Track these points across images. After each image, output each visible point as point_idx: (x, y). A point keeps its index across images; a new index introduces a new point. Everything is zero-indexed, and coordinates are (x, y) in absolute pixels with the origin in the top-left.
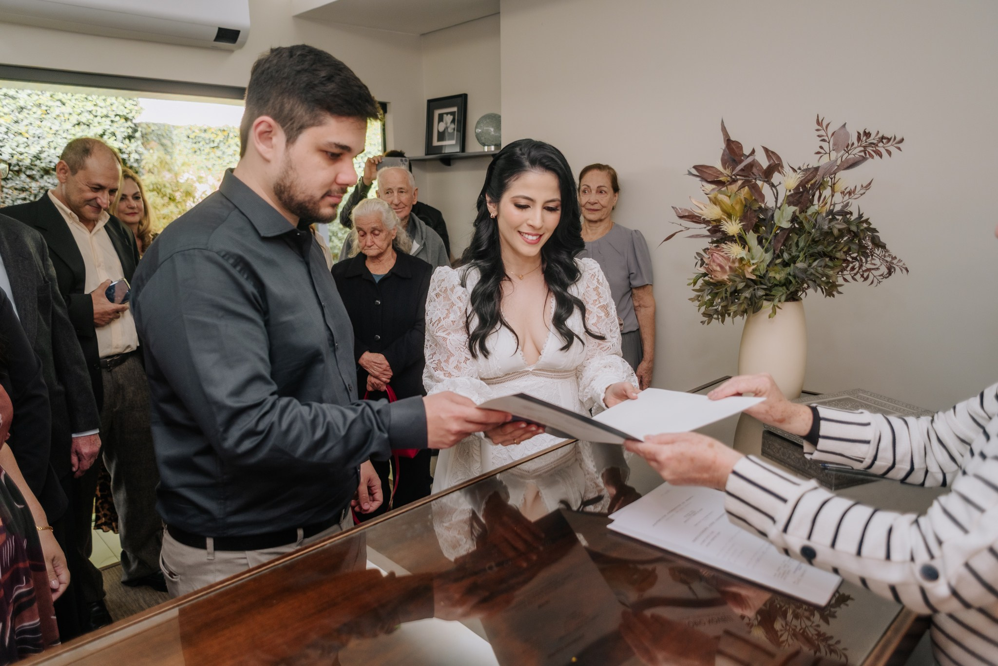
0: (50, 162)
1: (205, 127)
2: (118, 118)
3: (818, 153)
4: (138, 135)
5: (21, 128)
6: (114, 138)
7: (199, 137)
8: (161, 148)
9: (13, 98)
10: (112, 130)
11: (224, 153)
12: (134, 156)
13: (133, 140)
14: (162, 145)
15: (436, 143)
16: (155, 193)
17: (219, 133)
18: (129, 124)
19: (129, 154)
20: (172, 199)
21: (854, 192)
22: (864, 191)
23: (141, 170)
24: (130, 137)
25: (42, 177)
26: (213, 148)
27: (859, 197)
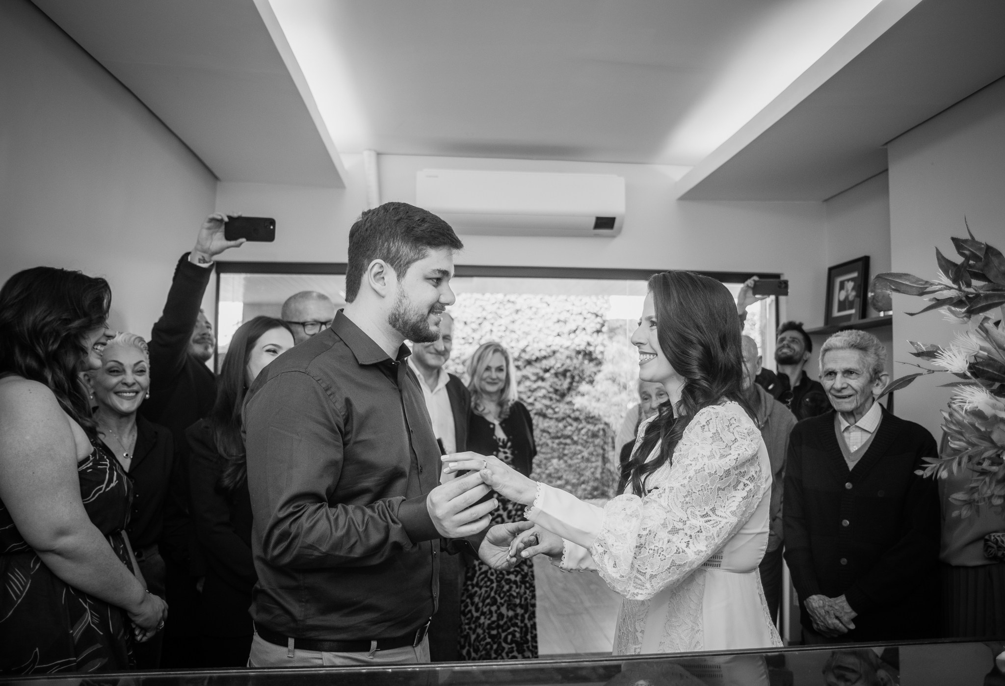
0: (533, 355)
2: (589, 315)
4: (605, 329)
5: (515, 327)
6: (584, 332)
9: (513, 302)
10: (583, 326)
12: (600, 348)
13: (600, 334)
15: (836, 313)
16: (610, 382)
18: (599, 320)
19: (596, 346)
23: (604, 361)
24: (598, 332)
25: (525, 367)
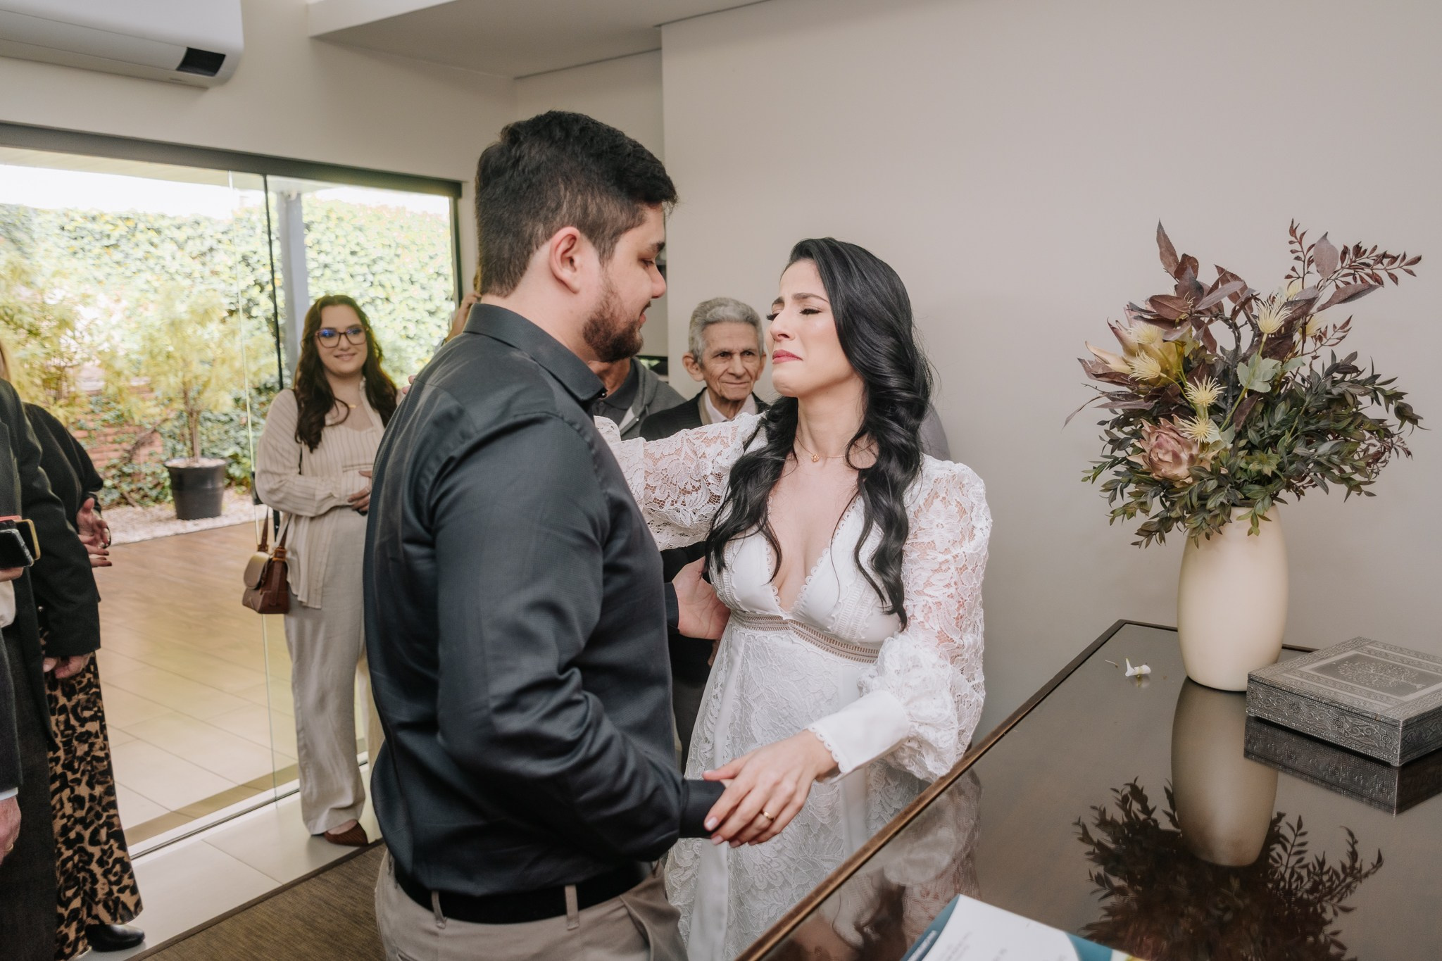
1: (95, 213)
3: (1288, 277)
7: (81, 228)
8: (11, 246)
11: (127, 256)
14: (13, 241)
17: (119, 222)
20: (33, 333)
21: (1325, 334)
22: (1341, 335)
26: (107, 247)
27: (1337, 343)
